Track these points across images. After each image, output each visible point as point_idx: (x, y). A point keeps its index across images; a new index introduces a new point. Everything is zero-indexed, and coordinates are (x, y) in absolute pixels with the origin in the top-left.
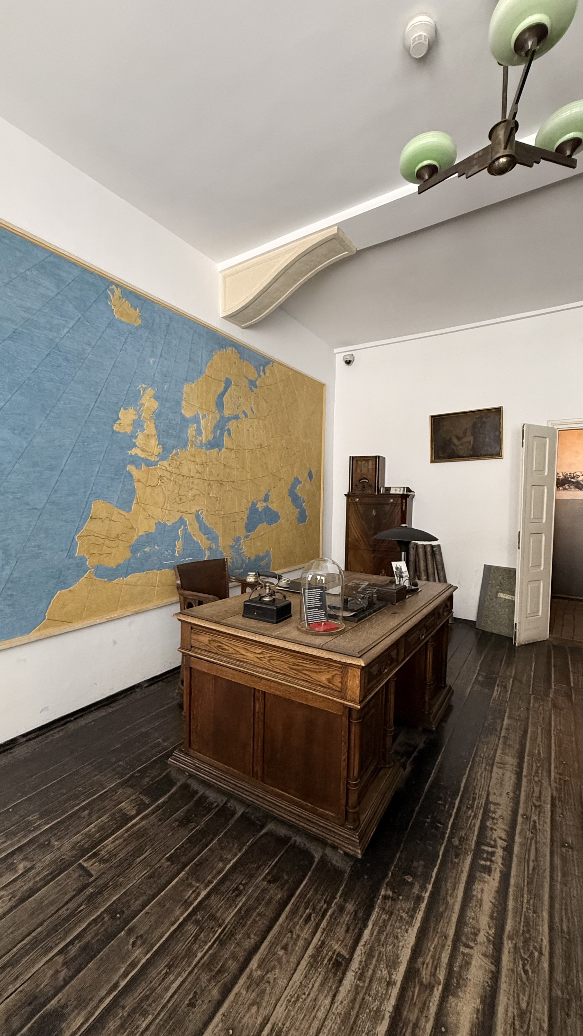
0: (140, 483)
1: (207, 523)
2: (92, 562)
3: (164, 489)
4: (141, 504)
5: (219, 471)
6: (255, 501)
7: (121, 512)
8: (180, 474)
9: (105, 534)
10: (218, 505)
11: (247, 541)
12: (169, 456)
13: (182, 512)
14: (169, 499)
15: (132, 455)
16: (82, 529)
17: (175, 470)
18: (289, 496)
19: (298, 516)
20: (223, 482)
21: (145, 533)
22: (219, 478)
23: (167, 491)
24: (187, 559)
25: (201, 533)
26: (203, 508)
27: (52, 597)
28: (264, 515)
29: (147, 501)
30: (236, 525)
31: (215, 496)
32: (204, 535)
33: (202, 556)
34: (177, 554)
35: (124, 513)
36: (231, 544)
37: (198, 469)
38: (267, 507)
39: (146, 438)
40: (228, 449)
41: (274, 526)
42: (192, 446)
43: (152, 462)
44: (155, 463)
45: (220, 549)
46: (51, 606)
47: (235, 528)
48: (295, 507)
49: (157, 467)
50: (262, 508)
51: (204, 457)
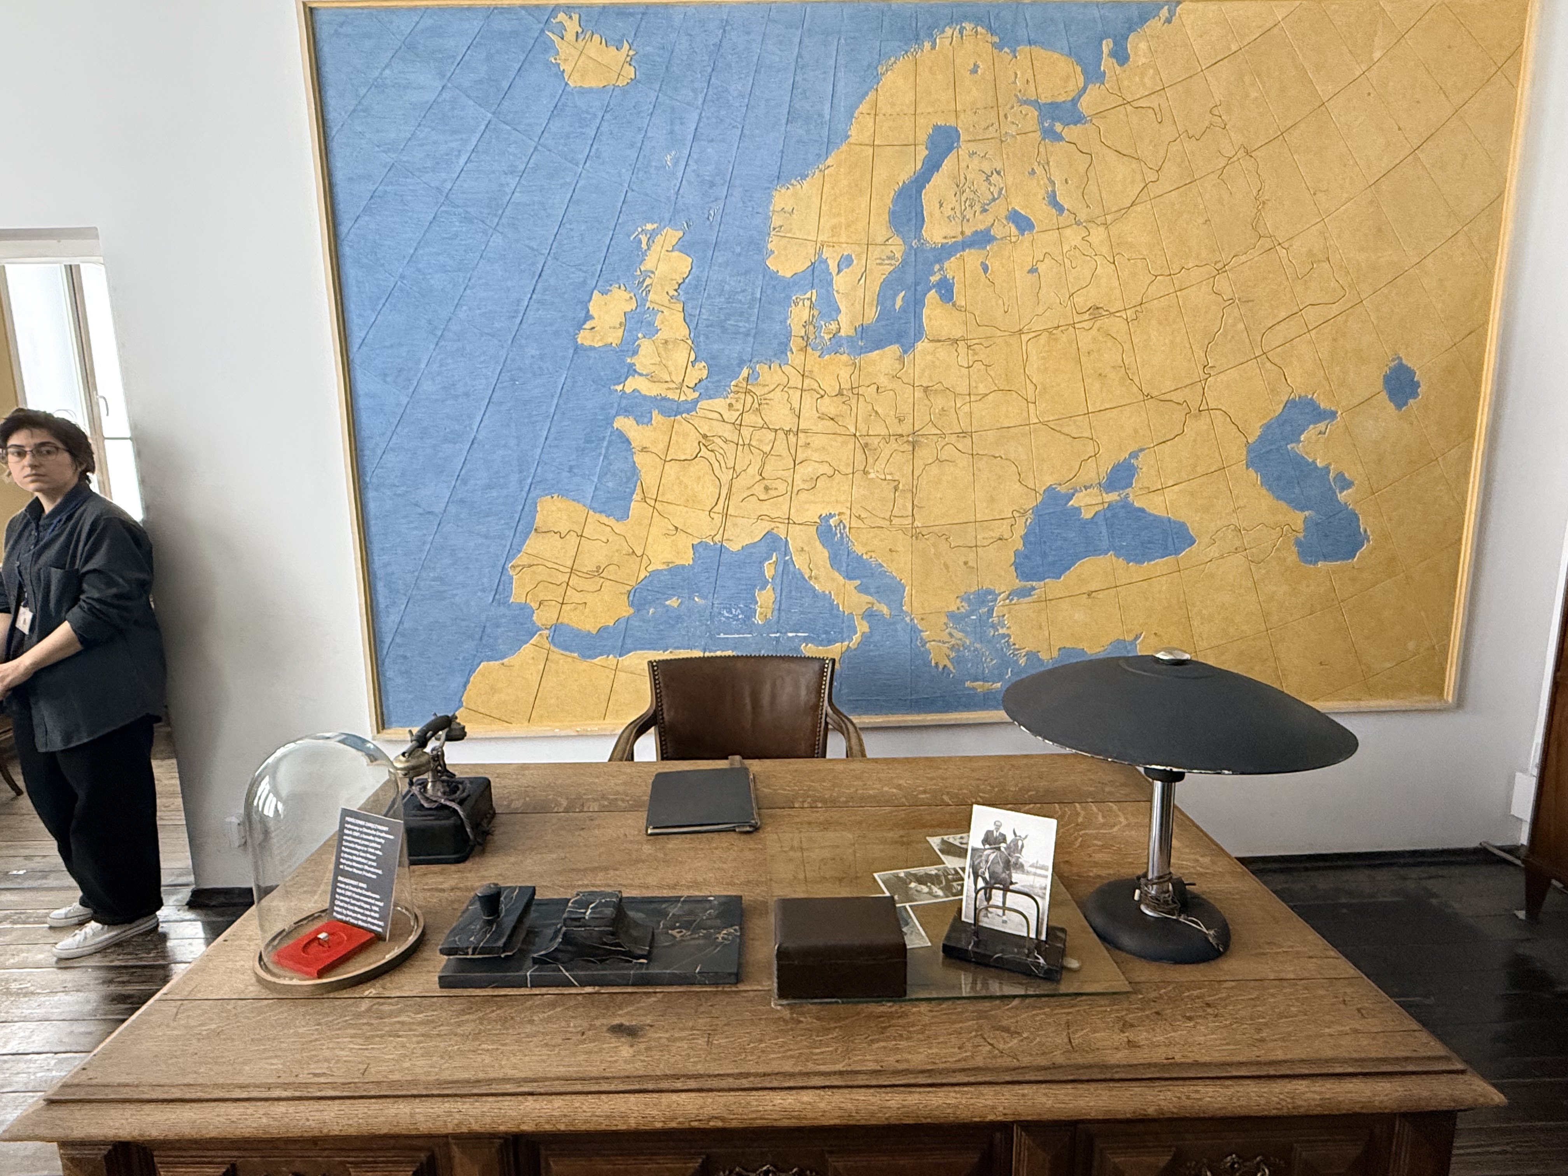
0: (647, 455)
1: (859, 549)
2: (543, 617)
3: (716, 465)
4: (652, 503)
5: (906, 409)
6: (1062, 489)
7: (604, 519)
8: (766, 427)
9: (569, 563)
10: (900, 502)
11: (1024, 606)
12: (729, 386)
13: (772, 520)
14: (730, 489)
15: (625, 393)
16: (519, 551)
17: (749, 418)
18: (1247, 468)
19: (1301, 536)
20: (920, 439)
21: (665, 567)
22: (905, 429)
23: (724, 469)
24: (790, 635)
25: (837, 574)
26: (844, 510)
27: (472, 671)
28: (1104, 529)
29: (669, 497)
30: (972, 556)
31: (889, 477)
32: (850, 579)
33: (841, 632)
34: (758, 620)
35: (611, 521)
36: (953, 608)
37: (823, 409)
38: (1123, 507)
39: (661, 350)
40: (939, 341)
41: (1160, 565)
42: (804, 350)
43: (678, 404)
44: (688, 406)
45: (908, 619)
46: (469, 686)
47: (970, 564)
48: (1283, 505)
49: (694, 413)
50: (1097, 508)
51: (845, 373)
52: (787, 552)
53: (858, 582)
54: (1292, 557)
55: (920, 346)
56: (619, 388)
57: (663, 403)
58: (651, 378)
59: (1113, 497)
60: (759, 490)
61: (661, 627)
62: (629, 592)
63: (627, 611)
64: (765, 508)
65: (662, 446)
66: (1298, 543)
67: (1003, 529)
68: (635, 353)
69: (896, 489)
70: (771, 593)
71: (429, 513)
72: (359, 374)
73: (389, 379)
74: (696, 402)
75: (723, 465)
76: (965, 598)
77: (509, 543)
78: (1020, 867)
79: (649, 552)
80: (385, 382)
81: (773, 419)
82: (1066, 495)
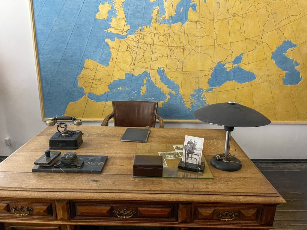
0: (113, 49)
1: (168, 77)
2: (86, 91)
3: (132, 53)
4: (115, 62)
5: (182, 39)
6: (222, 63)
7: (102, 66)
8: (145, 43)
9: (93, 77)
10: (179, 65)
11: (210, 93)
12: (136, 31)
13: (146, 68)
14: (135, 60)
15: (108, 32)
16: (80, 74)
17: (141, 41)
18: (272, 59)
19: (284, 77)
20: (186, 48)
21: (118, 79)
22: (182, 45)
23: (134, 54)
24: (150, 98)
25: (162, 83)
26: (165, 66)
27: (68, 104)
28: (232, 74)
29: (119, 61)
30: (197, 80)
31: (177, 58)
32: (165, 84)
33: (163, 98)
34: (142, 94)
35: (104, 66)
36: (192, 93)
37: (160, 39)
38: (238, 68)
39: (118, 21)
40: (192, 22)
41: (246, 84)
42: (156, 22)
43: (122, 36)
44: (125, 37)
45: (180, 95)
46: (67, 108)
47: (197, 82)
48: (281, 69)
49: (126, 38)
50: (231, 68)
51: (166, 29)
52: (150, 77)
53: (167, 85)
54: (281, 83)
55: (186, 22)
56: (107, 31)
57: (118, 35)
58: (115, 28)
59: (235, 65)
60: (143, 60)
61: (117, 95)
62: (108, 85)
63: (108, 90)
64: (144, 65)
65: (117, 47)
66: (283, 79)
67: (206, 73)
68: (111, 21)
69: (178, 61)
70: (145, 87)
71: (56, 62)
72: (37, 24)
73: (45, 25)
74: (127, 35)
75: (134, 53)
76: (195, 90)
77: (77, 72)
78: (195, 149)
79: (114, 75)
80: (44, 26)
81: (147, 41)
82: (223, 64)
